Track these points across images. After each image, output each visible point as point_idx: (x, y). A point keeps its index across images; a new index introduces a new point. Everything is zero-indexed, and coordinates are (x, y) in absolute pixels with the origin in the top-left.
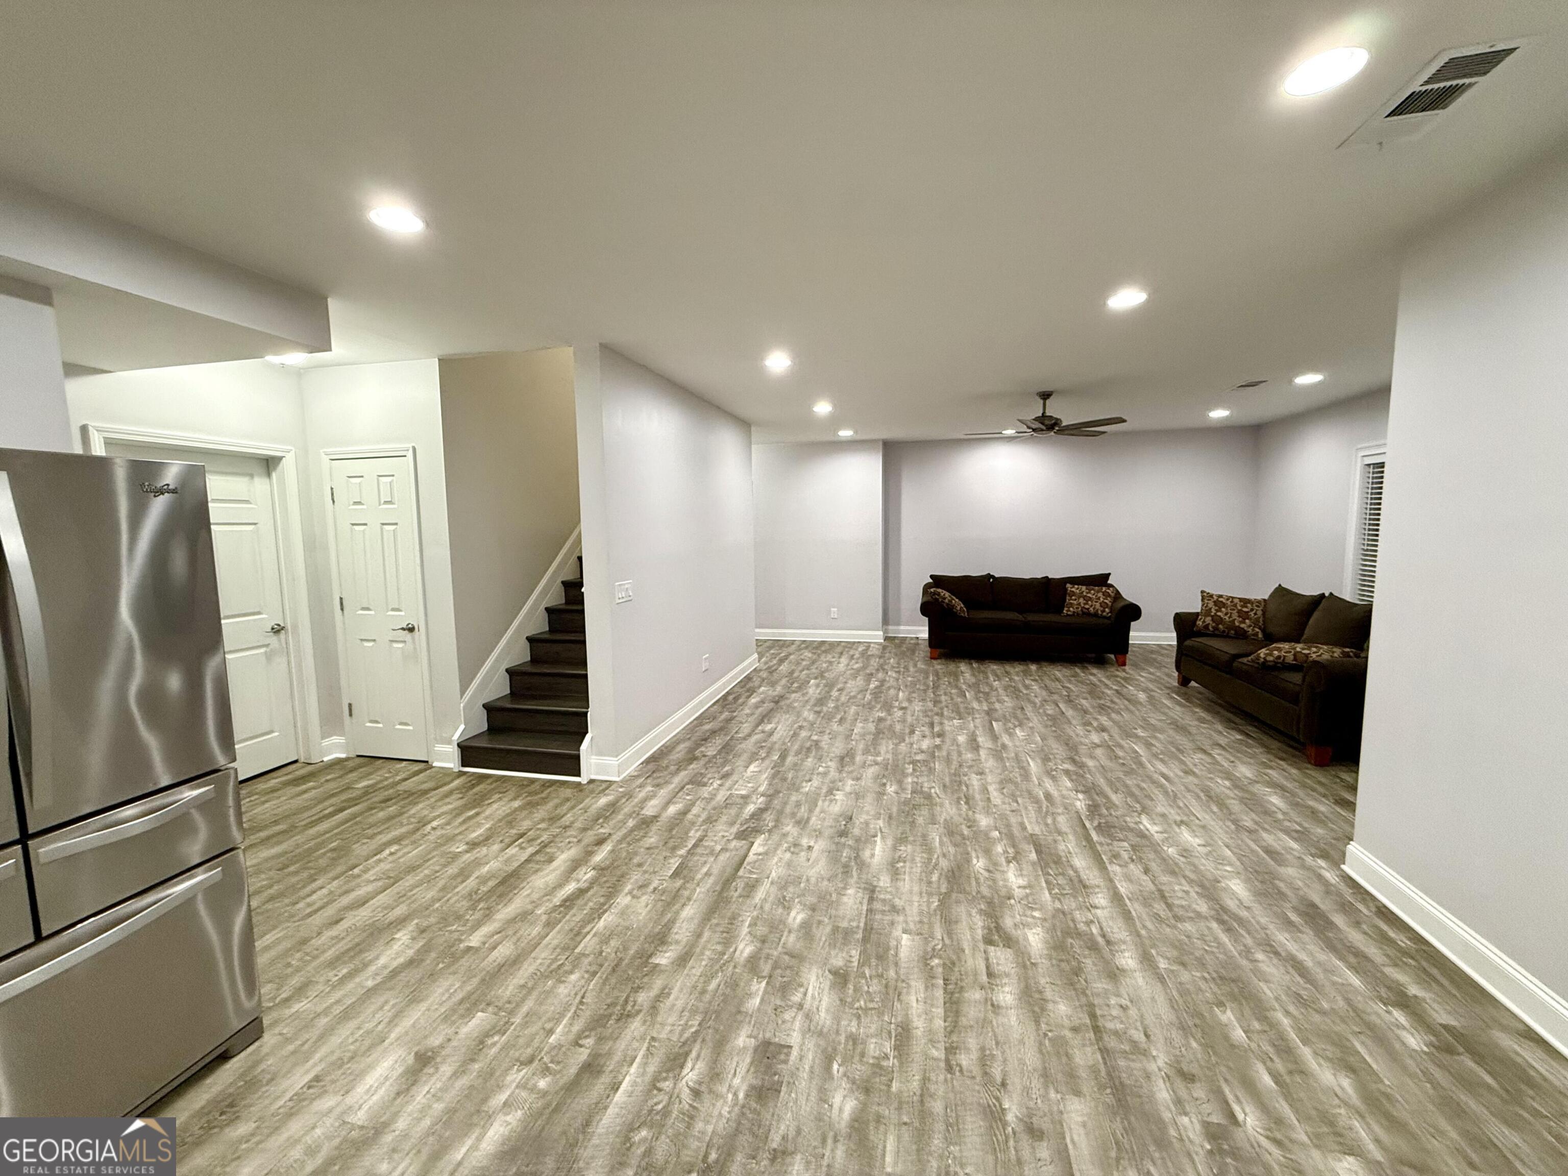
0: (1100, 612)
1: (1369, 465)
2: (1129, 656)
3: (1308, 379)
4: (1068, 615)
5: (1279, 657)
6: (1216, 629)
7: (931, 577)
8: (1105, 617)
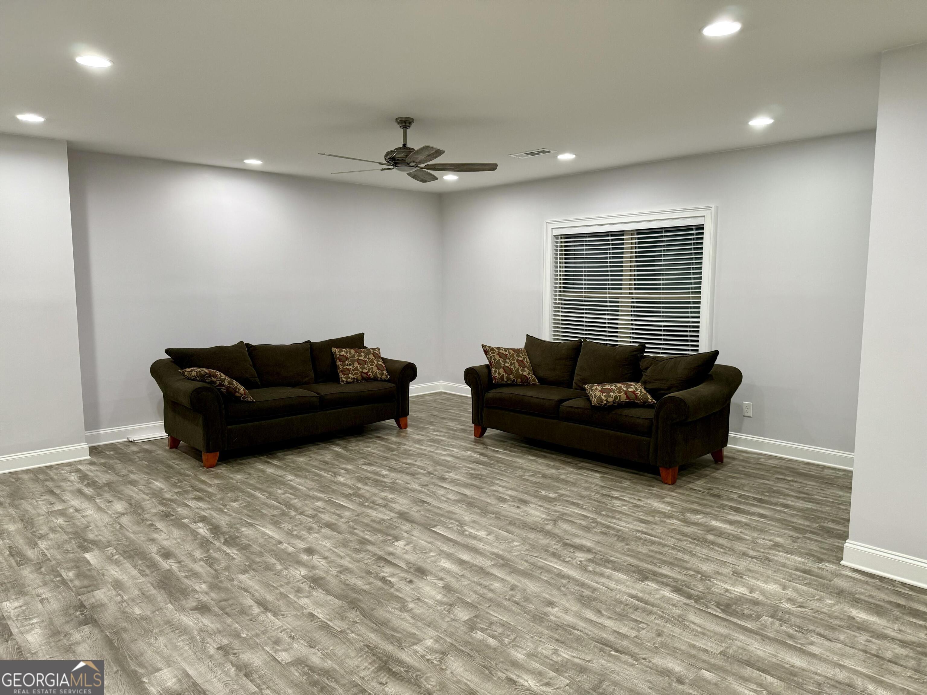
0: (379, 376)
1: (556, 236)
3: (566, 157)
4: (348, 383)
5: (616, 397)
6: (508, 379)
7: (168, 351)
8: (385, 380)
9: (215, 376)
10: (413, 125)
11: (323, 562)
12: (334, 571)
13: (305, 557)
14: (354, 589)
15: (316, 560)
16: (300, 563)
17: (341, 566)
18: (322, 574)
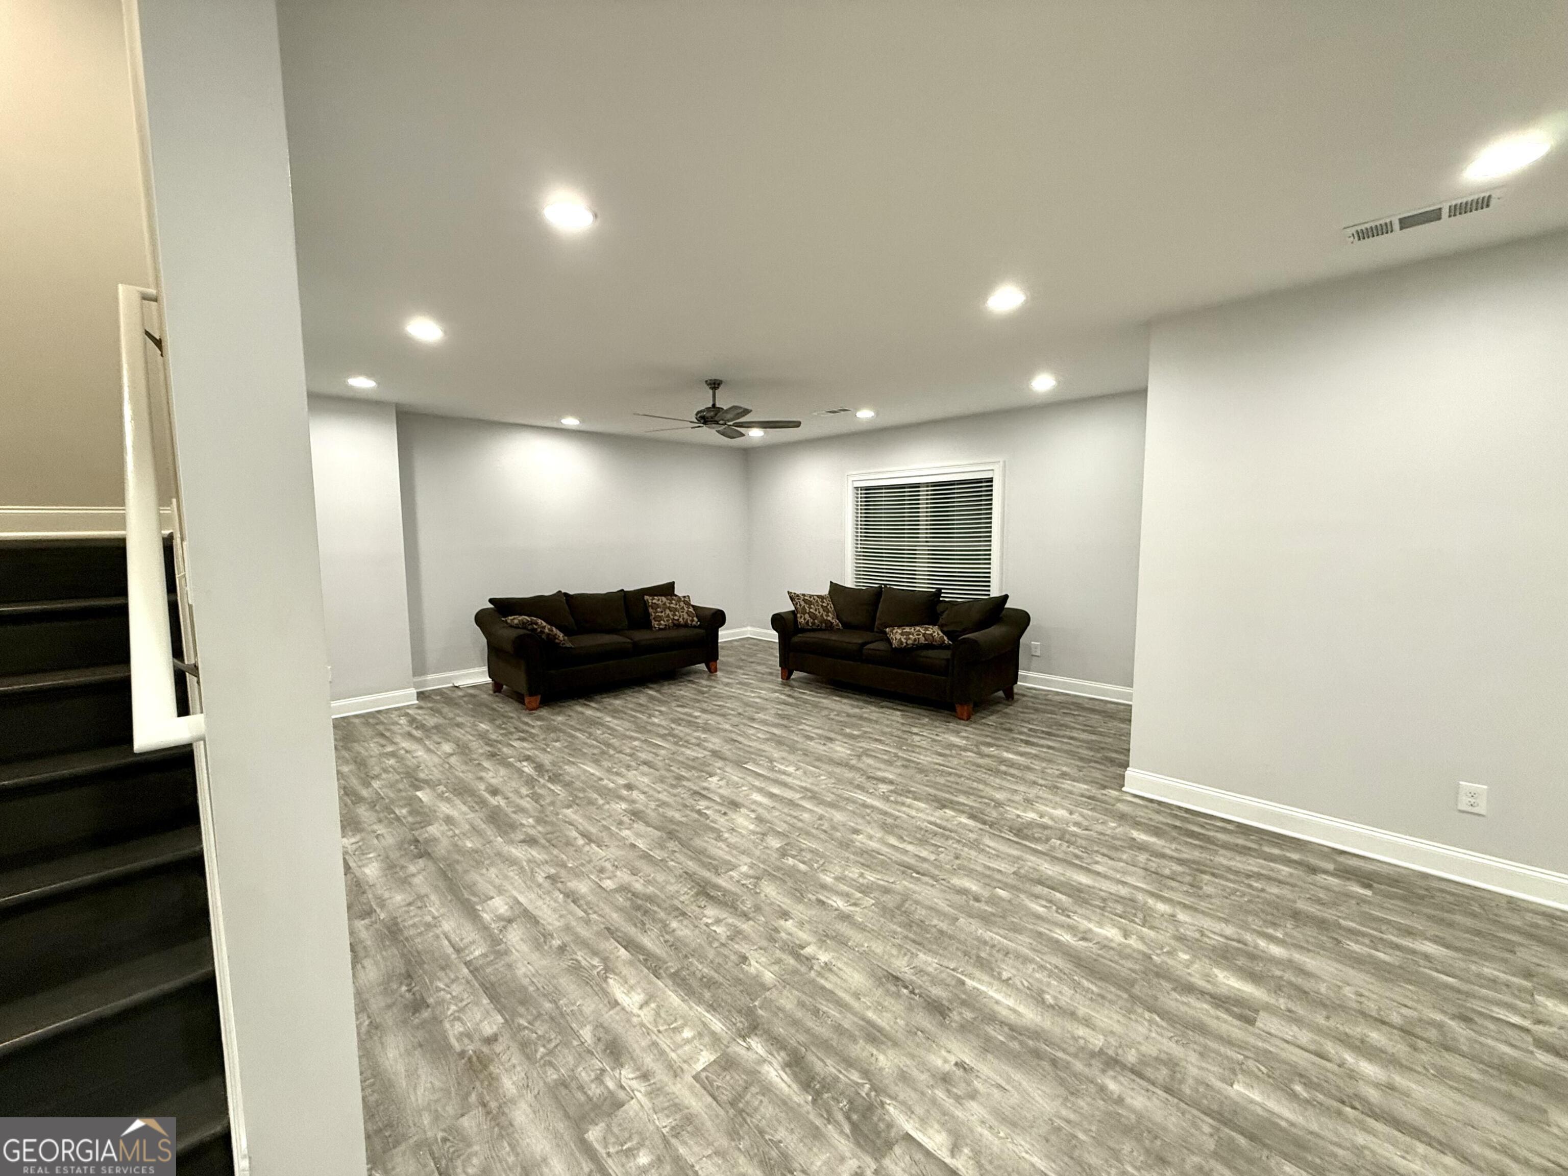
0: (690, 622)
1: (857, 488)
2: (723, 656)
3: (865, 414)
4: (660, 629)
5: (915, 640)
6: (813, 624)
7: (491, 601)
8: (695, 627)
9: (536, 624)
10: (722, 386)
11: (642, 797)
12: (653, 805)
13: (625, 792)
14: (671, 820)
15: (635, 794)
16: (622, 798)
17: (658, 800)
18: (642, 808)
